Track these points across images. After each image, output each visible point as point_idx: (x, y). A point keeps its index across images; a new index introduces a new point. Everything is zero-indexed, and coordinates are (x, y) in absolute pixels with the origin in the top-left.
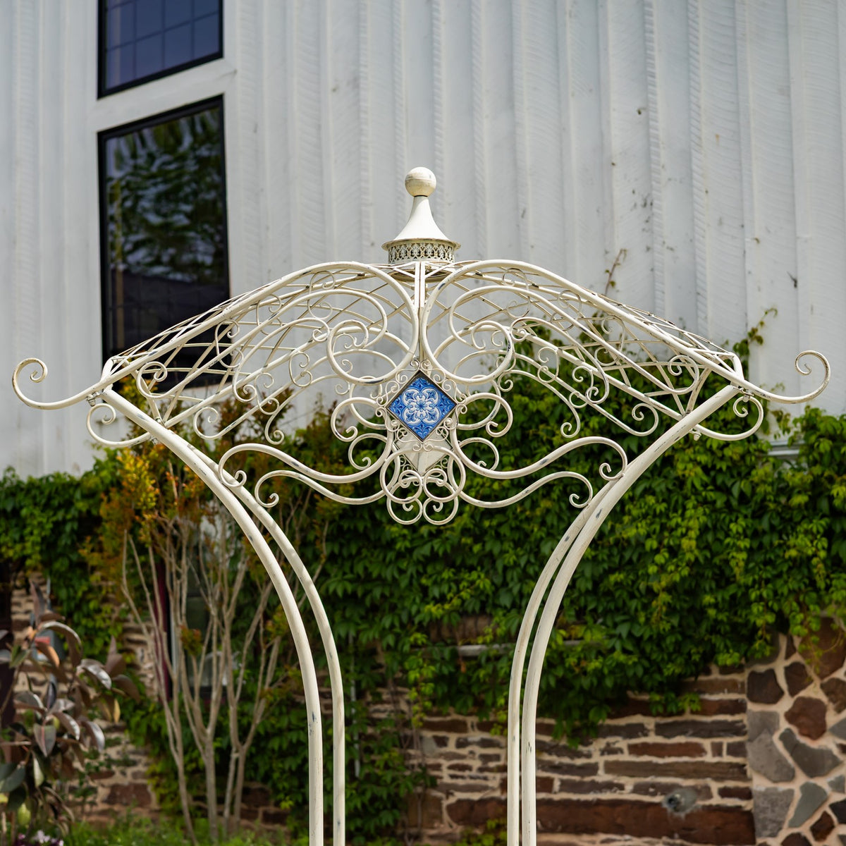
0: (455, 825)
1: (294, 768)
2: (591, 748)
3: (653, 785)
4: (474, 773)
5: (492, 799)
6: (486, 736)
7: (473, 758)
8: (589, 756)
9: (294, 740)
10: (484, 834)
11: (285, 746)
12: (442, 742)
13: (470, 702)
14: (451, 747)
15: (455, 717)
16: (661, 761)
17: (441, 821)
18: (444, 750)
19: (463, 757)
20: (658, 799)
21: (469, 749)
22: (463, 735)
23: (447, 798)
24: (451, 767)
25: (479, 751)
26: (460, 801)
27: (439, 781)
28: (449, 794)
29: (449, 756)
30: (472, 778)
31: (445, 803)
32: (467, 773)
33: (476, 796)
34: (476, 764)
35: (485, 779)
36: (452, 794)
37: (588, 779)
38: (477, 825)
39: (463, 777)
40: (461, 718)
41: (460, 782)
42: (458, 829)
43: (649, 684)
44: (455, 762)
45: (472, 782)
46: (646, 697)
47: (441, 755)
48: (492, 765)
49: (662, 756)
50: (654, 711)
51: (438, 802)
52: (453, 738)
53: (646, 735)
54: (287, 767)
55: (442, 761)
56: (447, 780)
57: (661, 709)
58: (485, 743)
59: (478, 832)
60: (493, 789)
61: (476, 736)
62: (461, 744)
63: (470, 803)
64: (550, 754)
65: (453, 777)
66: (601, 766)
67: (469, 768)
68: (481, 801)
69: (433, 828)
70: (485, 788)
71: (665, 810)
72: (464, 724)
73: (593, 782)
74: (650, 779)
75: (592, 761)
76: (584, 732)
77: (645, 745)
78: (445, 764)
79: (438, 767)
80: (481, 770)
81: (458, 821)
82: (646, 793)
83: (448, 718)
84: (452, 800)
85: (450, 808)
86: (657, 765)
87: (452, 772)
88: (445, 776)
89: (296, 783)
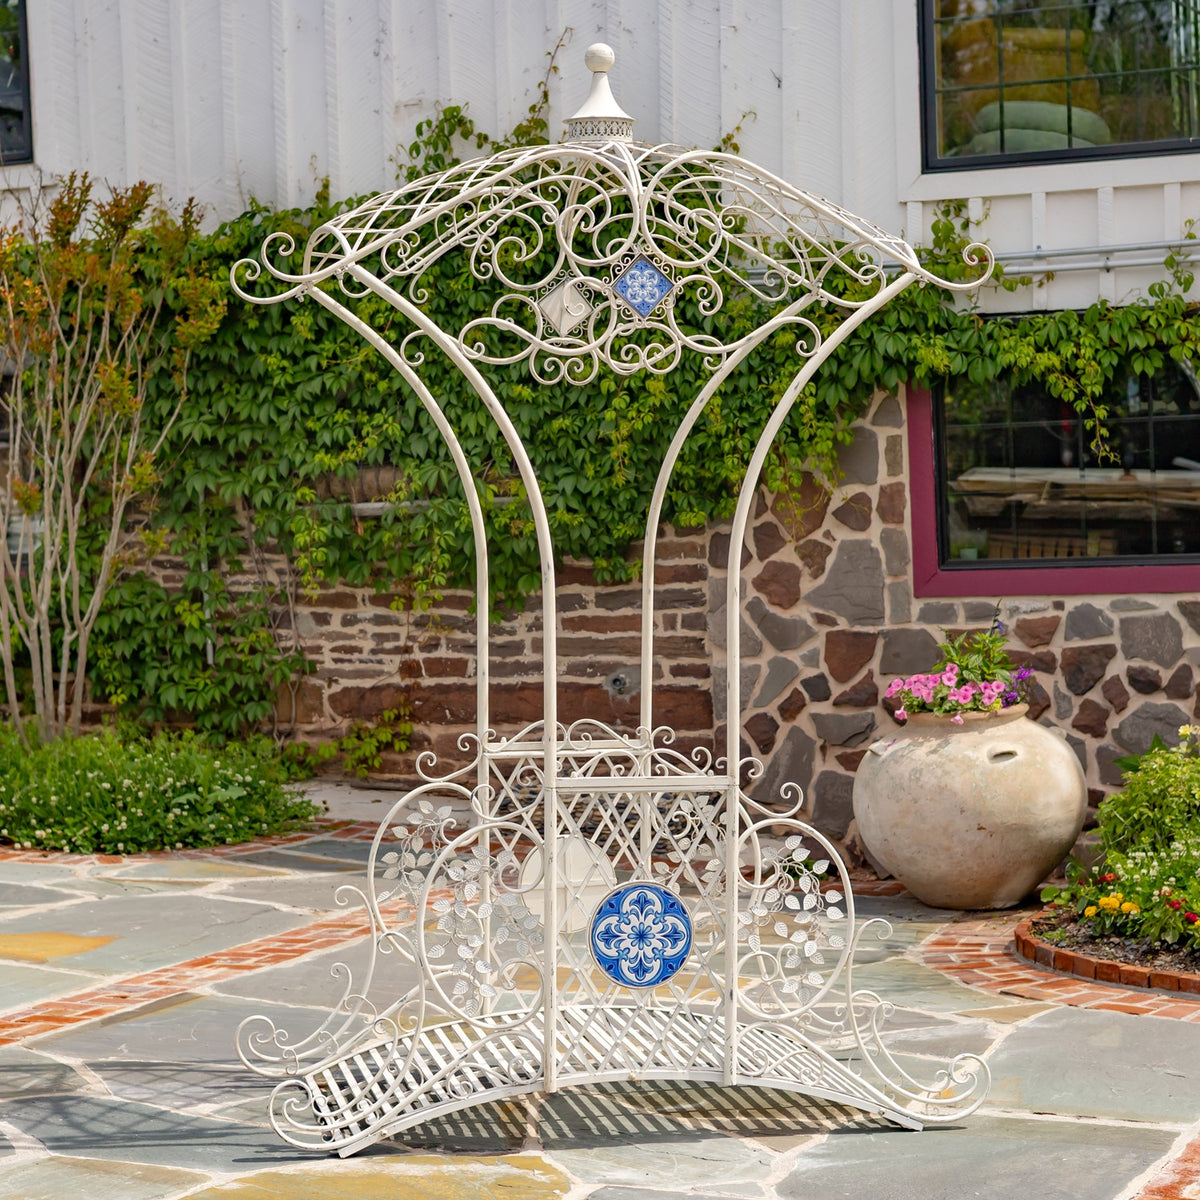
0: (339, 719)
1: (128, 655)
2: (515, 623)
3: (591, 665)
4: (365, 655)
5: (389, 686)
6: (381, 611)
7: (364, 638)
8: (512, 632)
9: (129, 621)
10: (379, 726)
11: (116, 628)
12: (322, 619)
13: (366, 571)
14: (335, 625)
15: (341, 589)
16: (601, 637)
17: (321, 714)
18: (325, 629)
19: (352, 637)
20: (596, 681)
21: (359, 626)
22: (351, 611)
23: (329, 686)
24: (333, 650)
25: (372, 629)
26: (346, 690)
27: (318, 667)
28: (331, 682)
29: (330, 637)
30: (361, 661)
31: (326, 693)
32: (356, 656)
33: (367, 683)
34: (368, 644)
35: (380, 662)
36: (336, 681)
37: (510, 660)
38: (369, 718)
39: (350, 661)
40: (348, 590)
41: (346, 667)
42: (344, 724)
43: (596, 548)
44: (340, 643)
45: (363, 666)
46: (587, 563)
47: (322, 635)
48: (388, 645)
49: (603, 631)
50: (599, 579)
51: (318, 690)
52: (337, 614)
53: (584, 607)
54: (118, 654)
55: (322, 642)
56: (329, 665)
57: (607, 577)
58: (379, 620)
59: (370, 725)
60: (390, 675)
61: (370, 611)
62: (347, 622)
63: (361, 693)
64: (464, 632)
65: (336, 661)
66: (528, 644)
67: (360, 651)
68: (374, 689)
69: (311, 723)
70: (380, 673)
71: (606, 692)
72: (354, 597)
73: (517, 663)
74: (587, 658)
75: (516, 638)
76: (509, 604)
77: (583, 619)
78: (327, 645)
79: (318, 650)
80: (374, 652)
81: (343, 714)
82: (583, 674)
83: (332, 591)
84: (336, 688)
85: (332, 698)
86: (598, 641)
87: (336, 655)
88: (327, 660)
89: (128, 672)
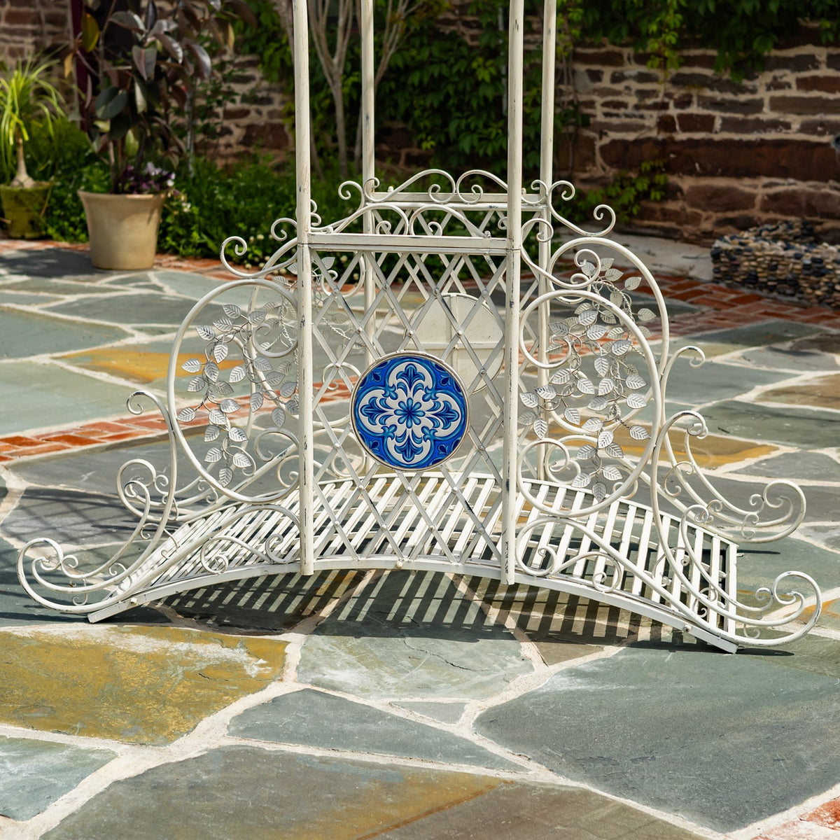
0: (608, 168)
1: (436, 105)
2: (756, 83)
3: (822, 124)
4: (630, 111)
5: (649, 139)
6: (643, 69)
7: (629, 95)
8: (754, 91)
9: (436, 74)
10: (639, 177)
11: (426, 80)
12: (596, 76)
13: (624, 31)
14: (606, 82)
15: (610, 48)
16: (831, 96)
17: (594, 164)
18: (598, 85)
19: (618, 93)
20: (826, 139)
21: (625, 84)
22: (619, 69)
23: (601, 138)
24: (605, 105)
25: (636, 86)
26: (614, 142)
27: (592, 120)
28: (602, 134)
29: (603, 92)
30: (627, 116)
31: (598, 144)
32: (622, 111)
33: (631, 136)
34: (632, 100)
35: (642, 117)
36: (606, 134)
37: (751, 117)
38: (631, 168)
39: (617, 115)
40: (616, 49)
41: (615, 121)
42: (612, 172)
43: (819, 9)
44: (610, 98)
45: (627, 120)
46: (816, 25)
47: (595, 91)
48: (649, 102)
49: (832, 91)
50: (824, 40)
51: (591, 142)
52: (608, 71)
53: (816, 68)
54: (428, 105)
55: (596, 98)
56: (601, 118)
57: (831, 38)
58: (642, 78)
59: (633, 175)
60: (650, 129)
61: (633, 69)
62: (616, 79)
63: (625, 143)
64: (712, 89)
65: (607, 115)
66: (767, 102)
67: (624, 105)
68: (637, 142)
69: (585, 171)
70: (642, 127)
71: (833, 151)
72: (620, 56)
73: (758, 120)
74: (818, 117)
75: (757, 97)
76: (749, 64)
77: (815, 78)
78: (599, 100)
79: (591, 104)
80: (637, 107)
81: (611, 164)
82: (814, 132)
83: (603, 50)
84: (606, 141)
85: (603, 148)
86: (827, 101)
87: (606, 110)
88: (599, 114)
89: (438, 121)
